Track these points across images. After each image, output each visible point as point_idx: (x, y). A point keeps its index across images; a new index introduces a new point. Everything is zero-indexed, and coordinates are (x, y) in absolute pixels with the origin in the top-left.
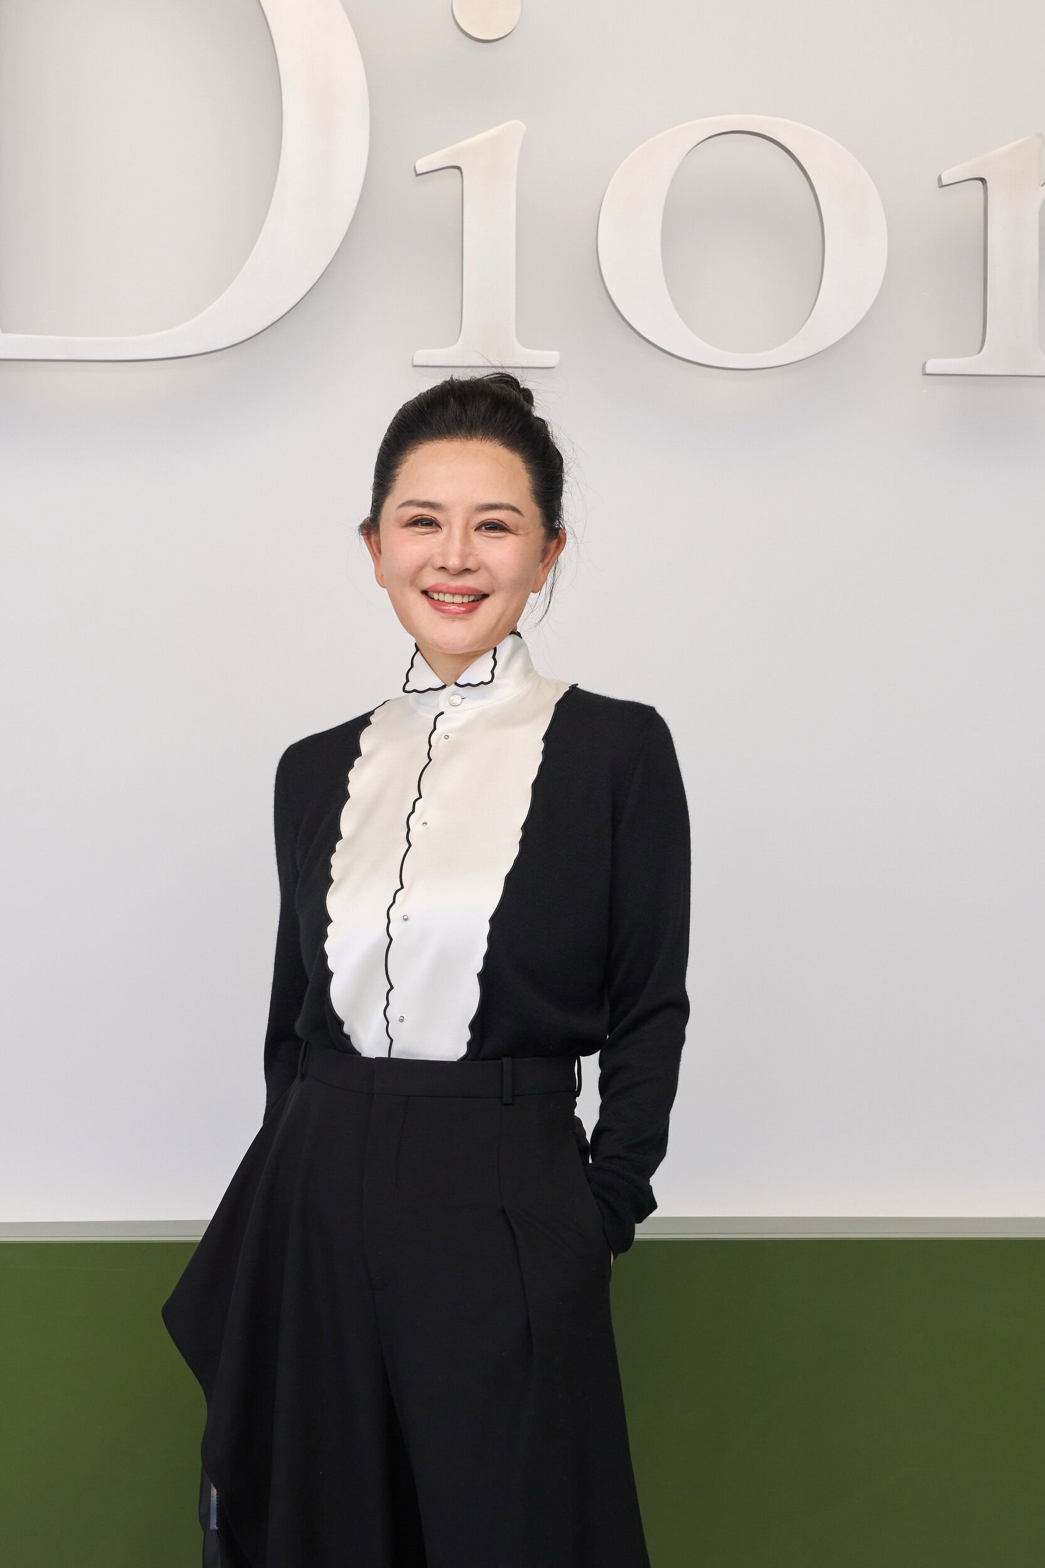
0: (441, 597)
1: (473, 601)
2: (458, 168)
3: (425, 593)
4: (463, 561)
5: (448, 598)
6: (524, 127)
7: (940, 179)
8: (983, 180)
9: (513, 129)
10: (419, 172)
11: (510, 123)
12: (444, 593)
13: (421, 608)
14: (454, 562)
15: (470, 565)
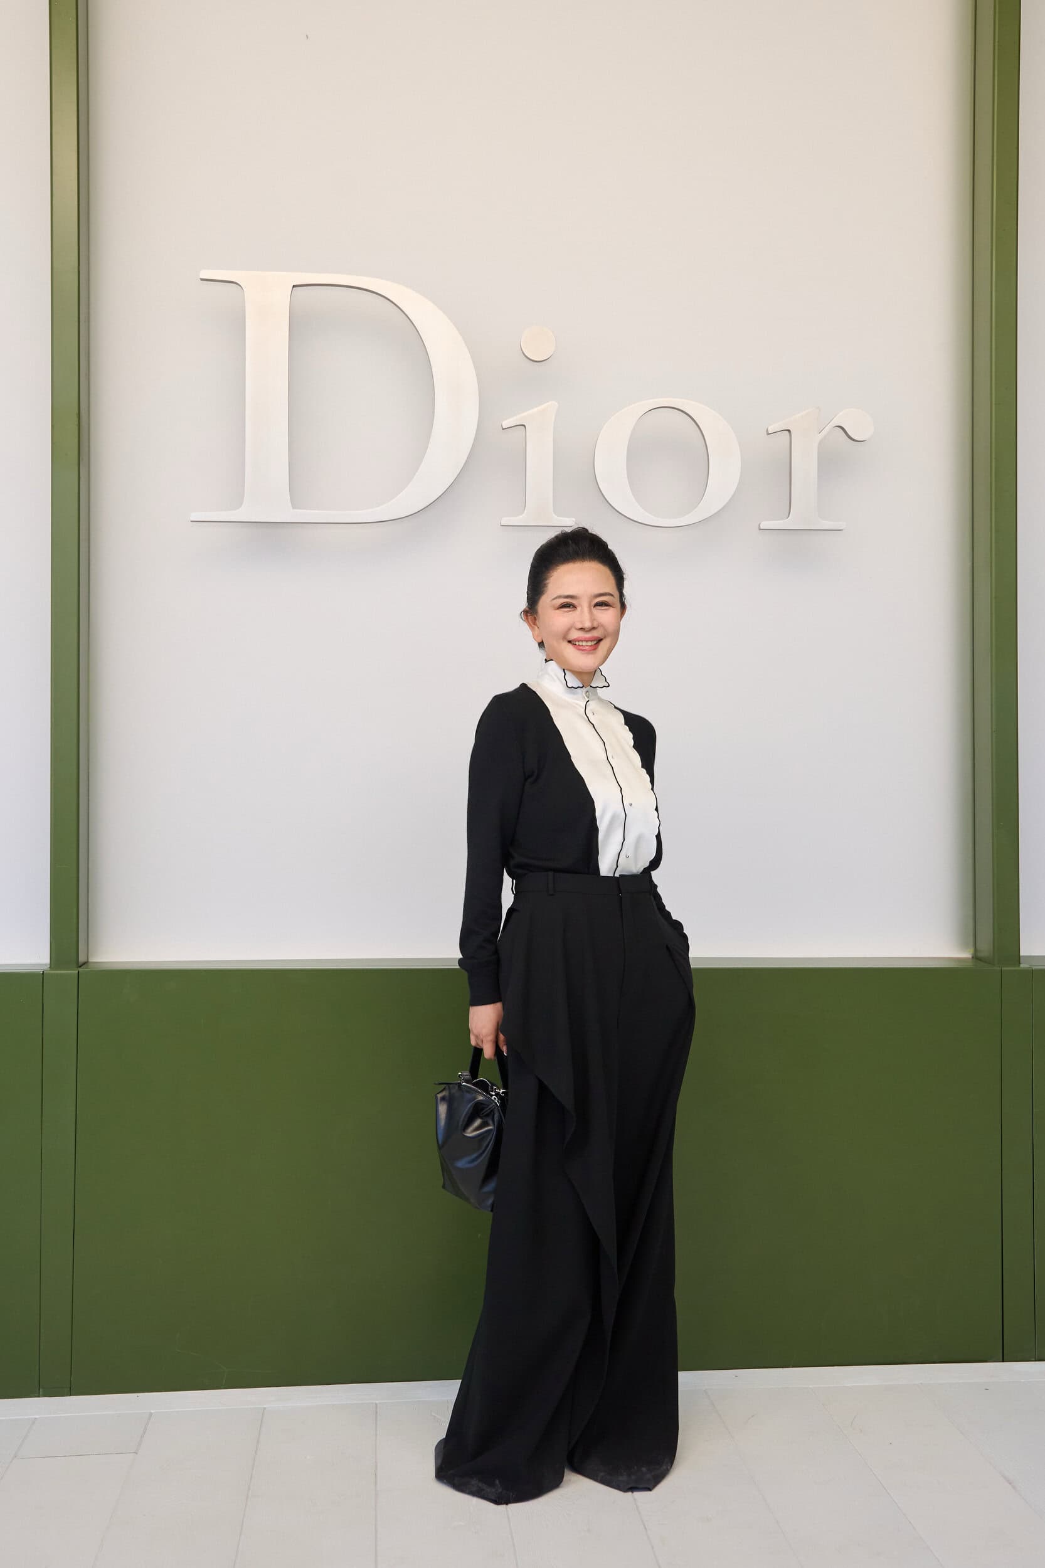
0: (580, 643)
1: (596, 644)
2: (524, 426)
3: (569, 642)
4: (592, 624)
5: (584, 644)
6: (556, 403)
7: (767, 431)
8: (789, 431)
9: (551, 406)
10: (504, 427)
11: (550, 403)
12: (582, 641)
13: (570, 652)
14: (587, 625)
15: (595, 625)
